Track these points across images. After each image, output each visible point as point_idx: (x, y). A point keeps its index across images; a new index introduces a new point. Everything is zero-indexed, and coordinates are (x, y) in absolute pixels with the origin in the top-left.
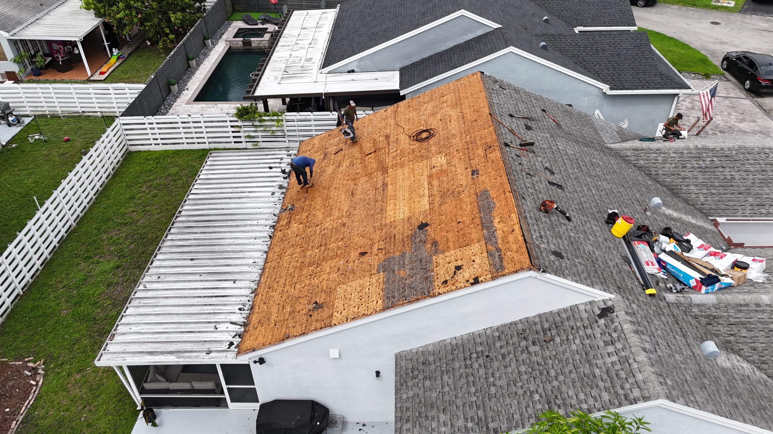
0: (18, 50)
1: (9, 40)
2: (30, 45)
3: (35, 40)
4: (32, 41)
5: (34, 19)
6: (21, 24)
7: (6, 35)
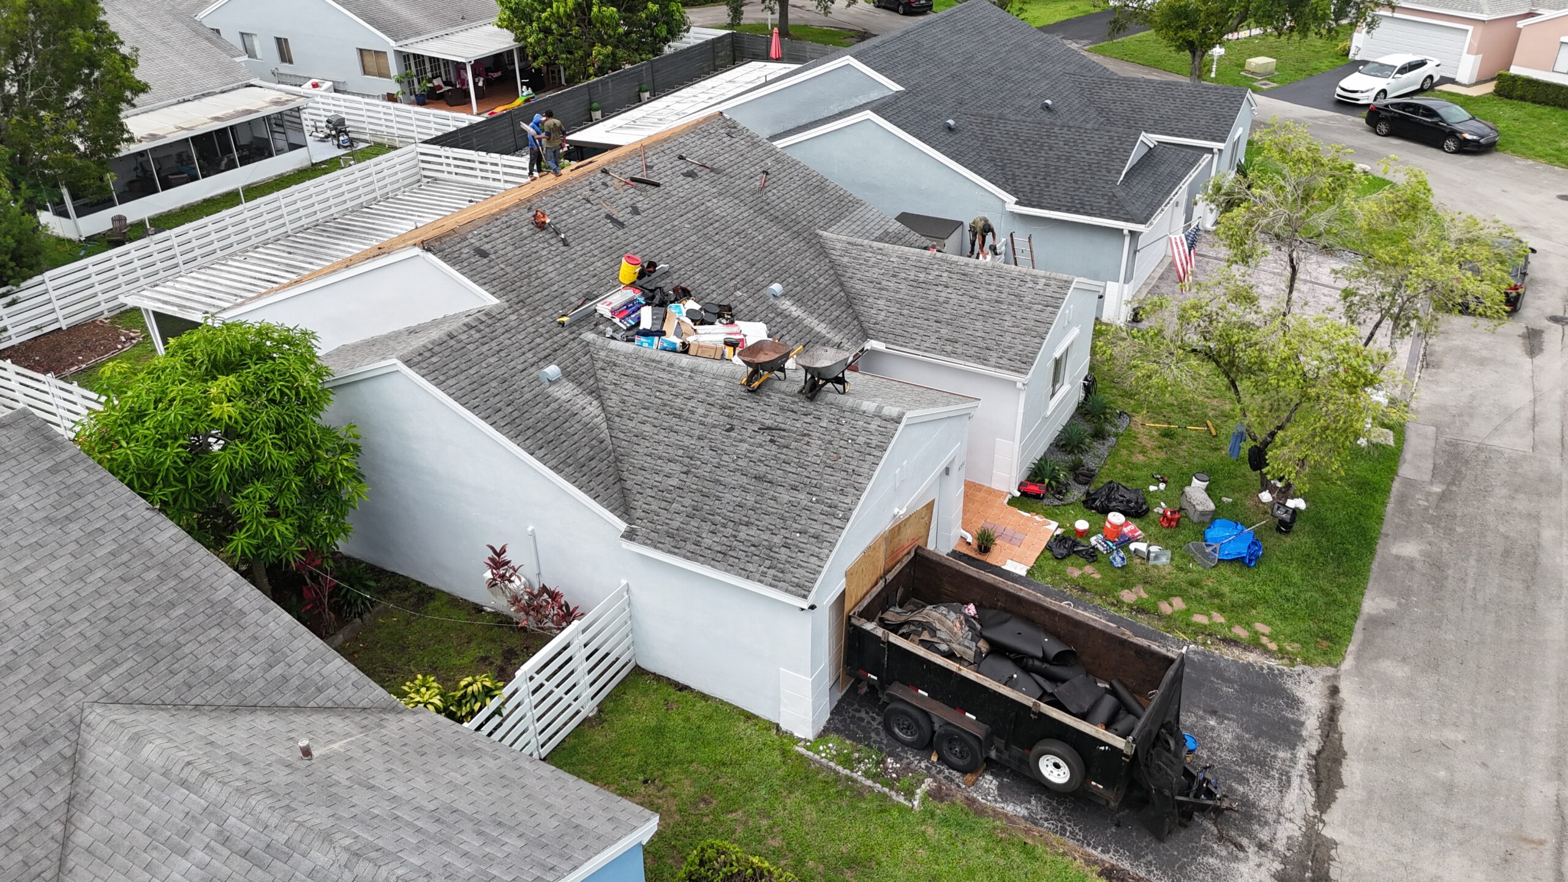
0: (408, 67)
1: (397, 52)
2: (428, 66)
3: (438, 59)
4: (432, 59)
5: (443, 32)
6: (420, 35)
7: (392, 43)
